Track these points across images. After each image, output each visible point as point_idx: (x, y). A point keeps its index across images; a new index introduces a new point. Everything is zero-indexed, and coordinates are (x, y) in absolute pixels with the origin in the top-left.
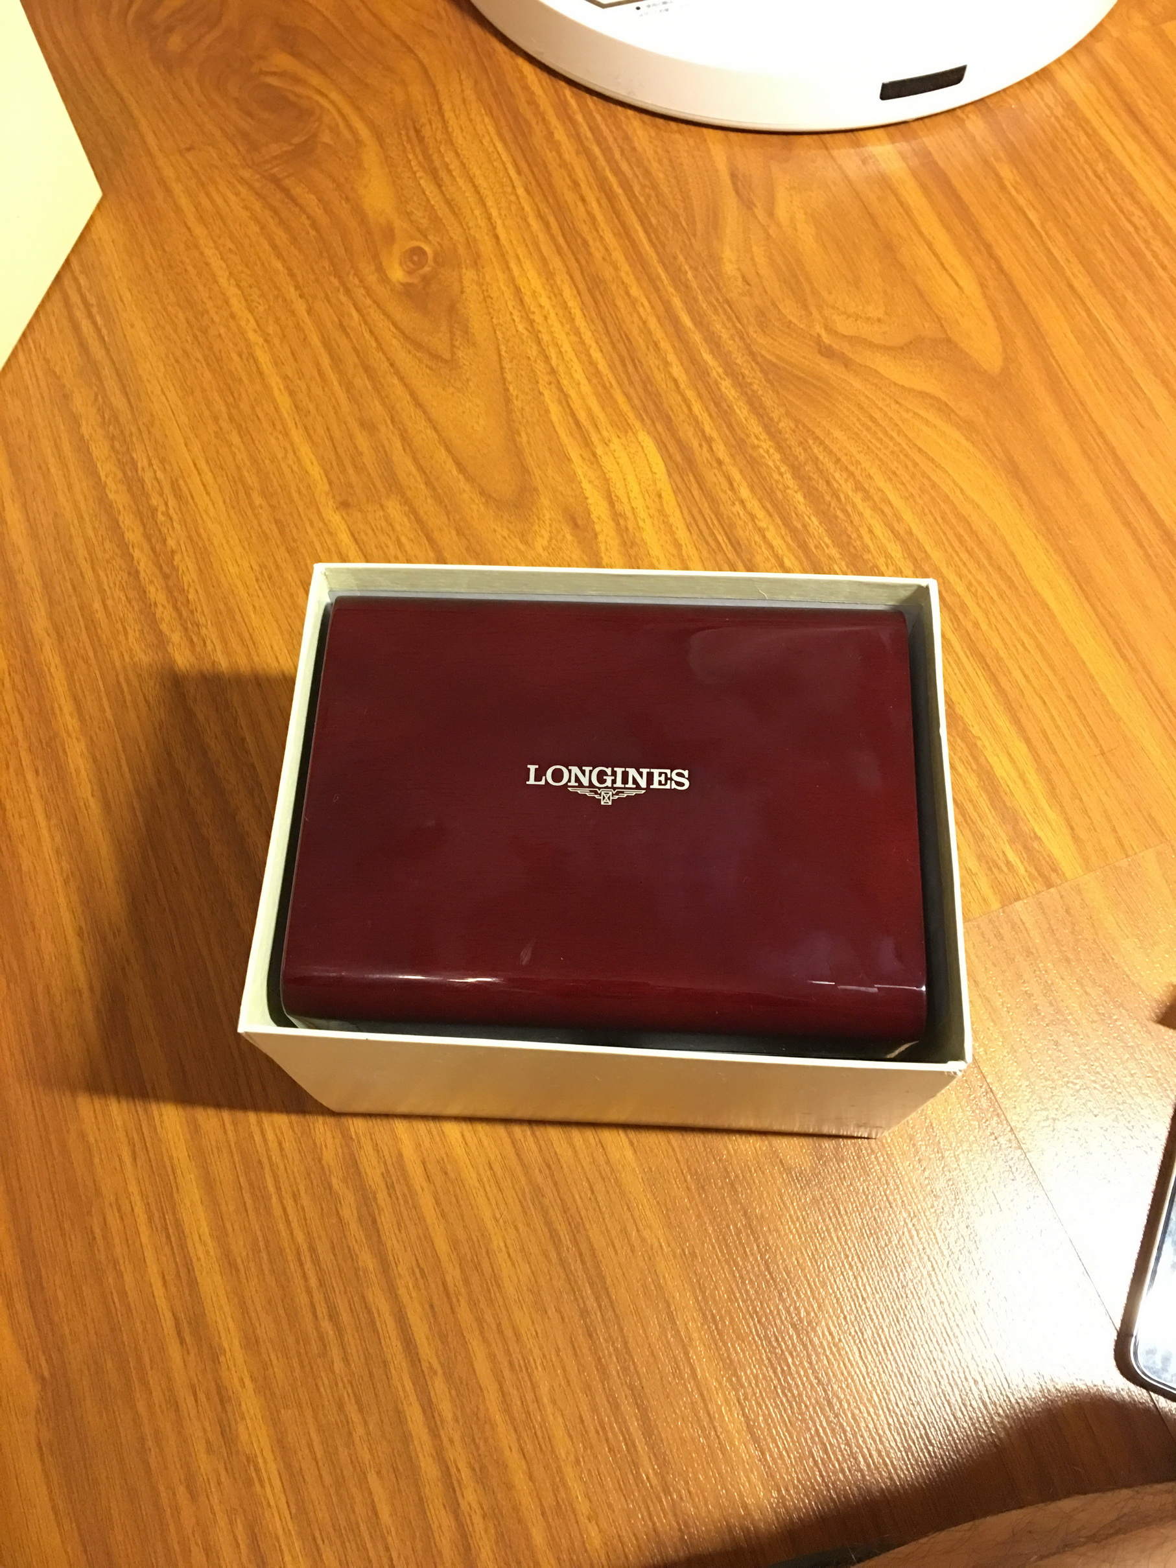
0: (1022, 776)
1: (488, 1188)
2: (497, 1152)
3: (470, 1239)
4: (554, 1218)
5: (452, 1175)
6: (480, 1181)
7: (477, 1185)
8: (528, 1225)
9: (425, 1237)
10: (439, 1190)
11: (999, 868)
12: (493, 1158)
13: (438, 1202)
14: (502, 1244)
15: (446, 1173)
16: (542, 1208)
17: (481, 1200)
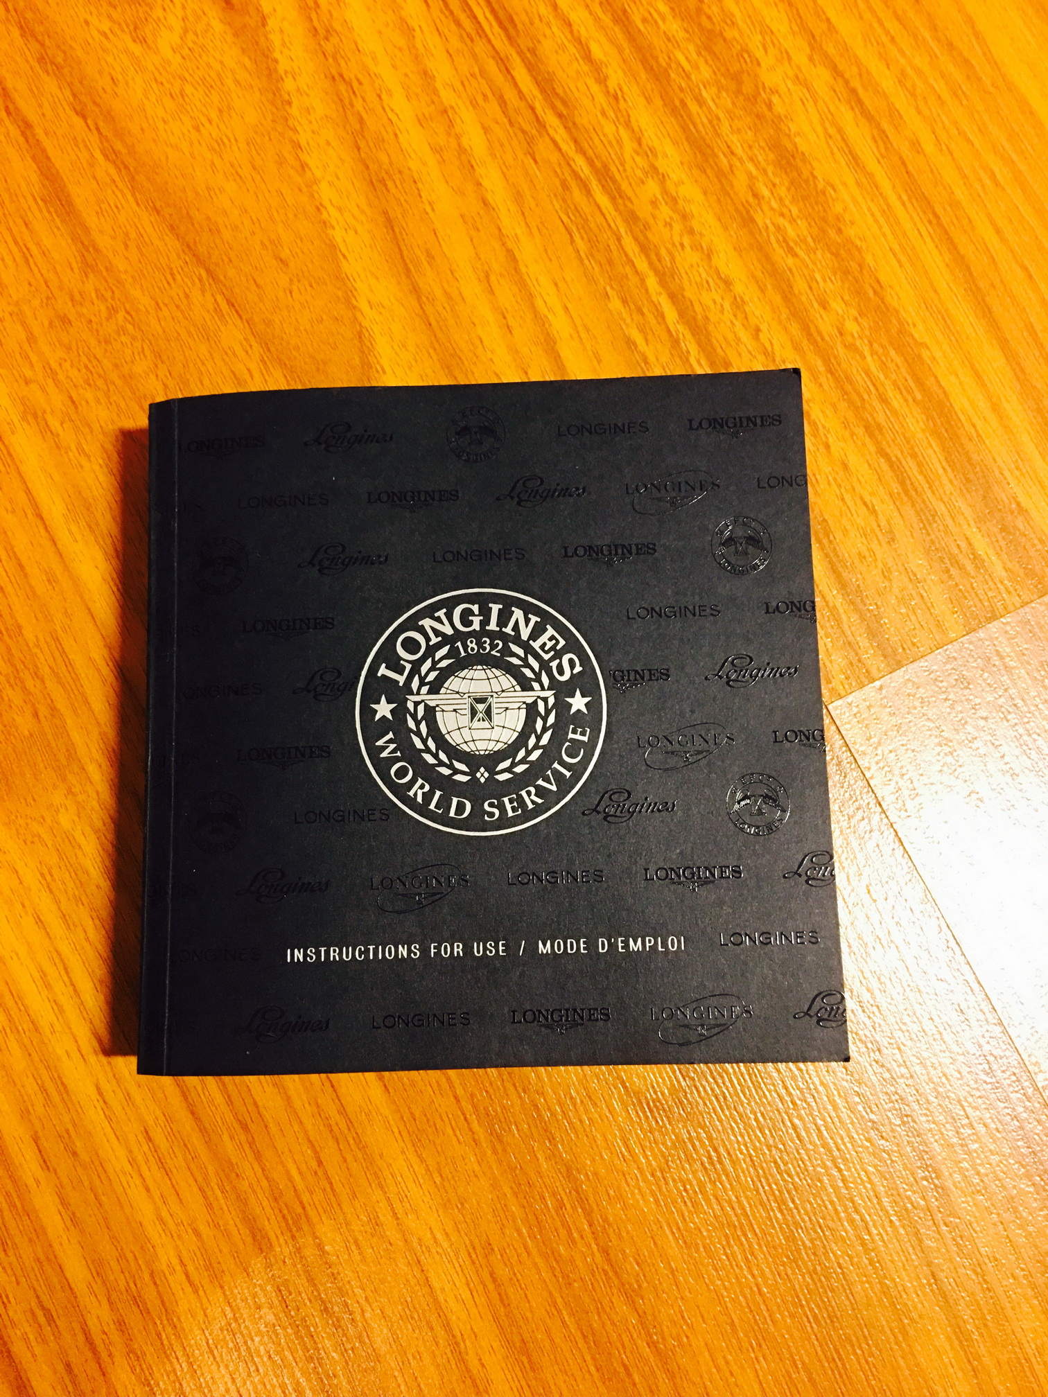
0: (996, 408)
1: (146, 1174)
2: (158, 1113)
3: (122, 1257)
4: (258, 1211)
5: (84, 1156)
6: (132, 1162)
7: (128, 1168)
8: (217, 1226)
9: (48, 1259)
10: (65, 1181)
11: (962, 568)
12: (151, 1122)
13: (64, 1203)
14: (175, 1261)
15: (75, 1154)
16: (238, 1197)
17: (136, 1193)
